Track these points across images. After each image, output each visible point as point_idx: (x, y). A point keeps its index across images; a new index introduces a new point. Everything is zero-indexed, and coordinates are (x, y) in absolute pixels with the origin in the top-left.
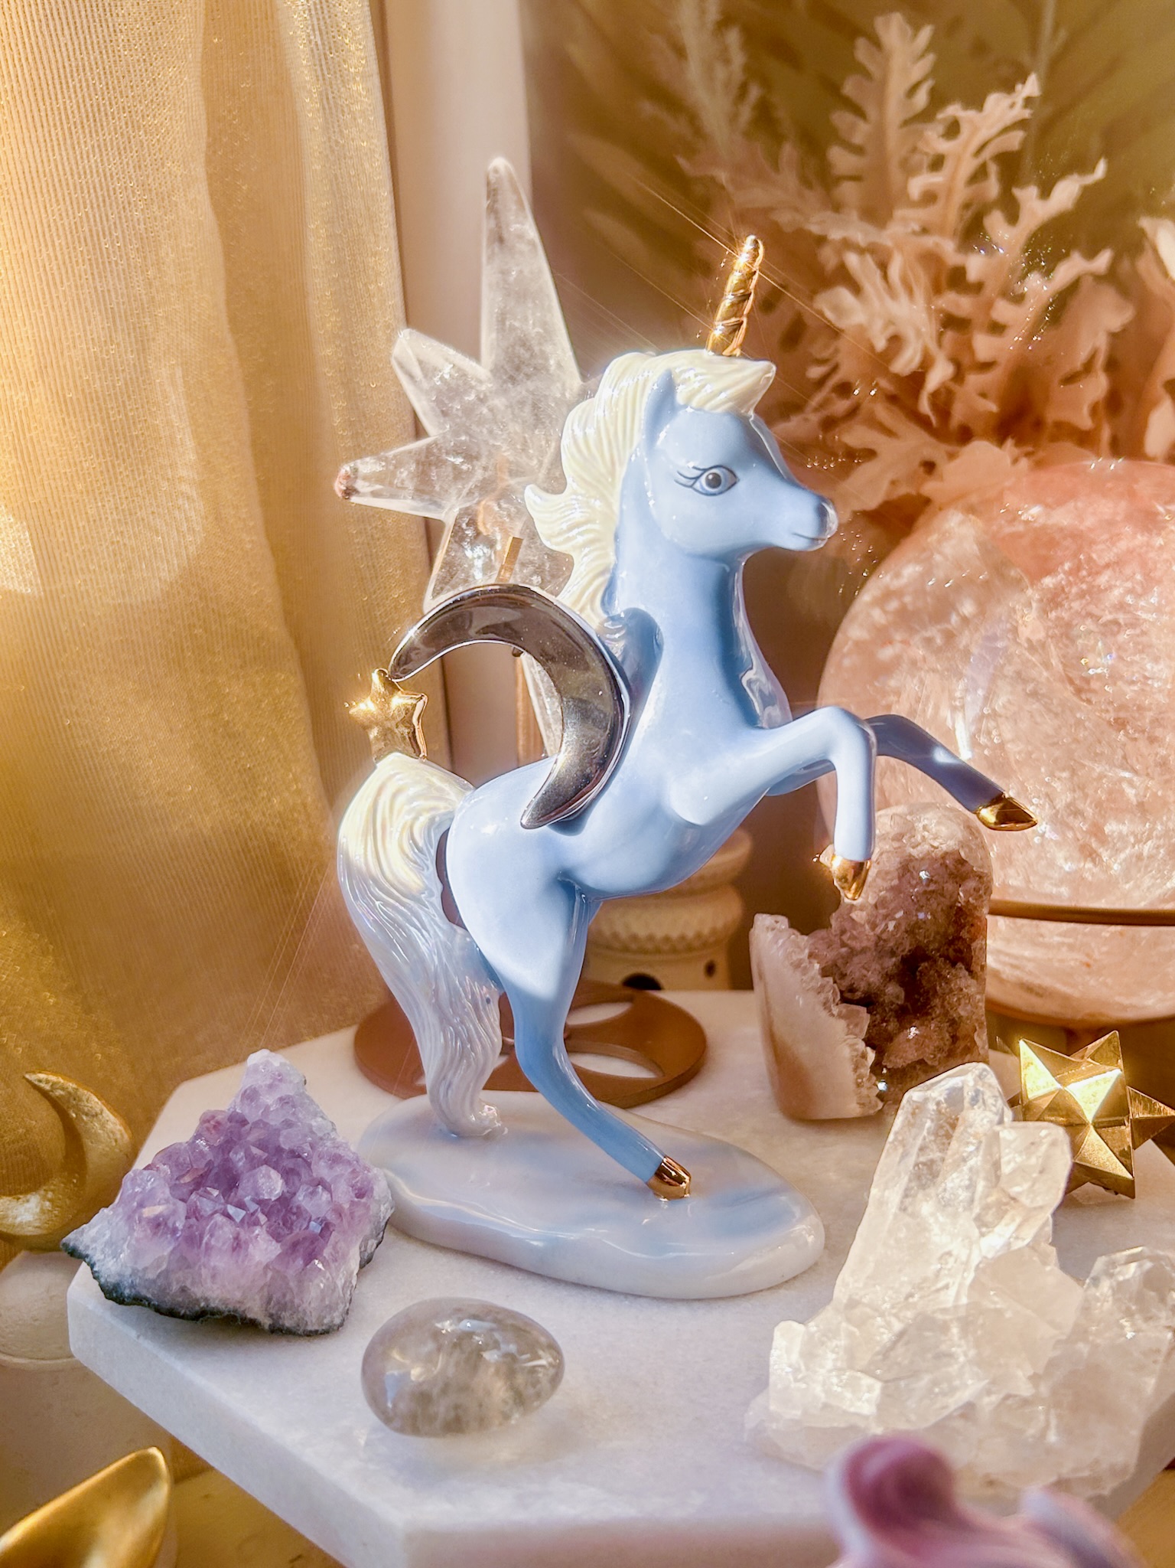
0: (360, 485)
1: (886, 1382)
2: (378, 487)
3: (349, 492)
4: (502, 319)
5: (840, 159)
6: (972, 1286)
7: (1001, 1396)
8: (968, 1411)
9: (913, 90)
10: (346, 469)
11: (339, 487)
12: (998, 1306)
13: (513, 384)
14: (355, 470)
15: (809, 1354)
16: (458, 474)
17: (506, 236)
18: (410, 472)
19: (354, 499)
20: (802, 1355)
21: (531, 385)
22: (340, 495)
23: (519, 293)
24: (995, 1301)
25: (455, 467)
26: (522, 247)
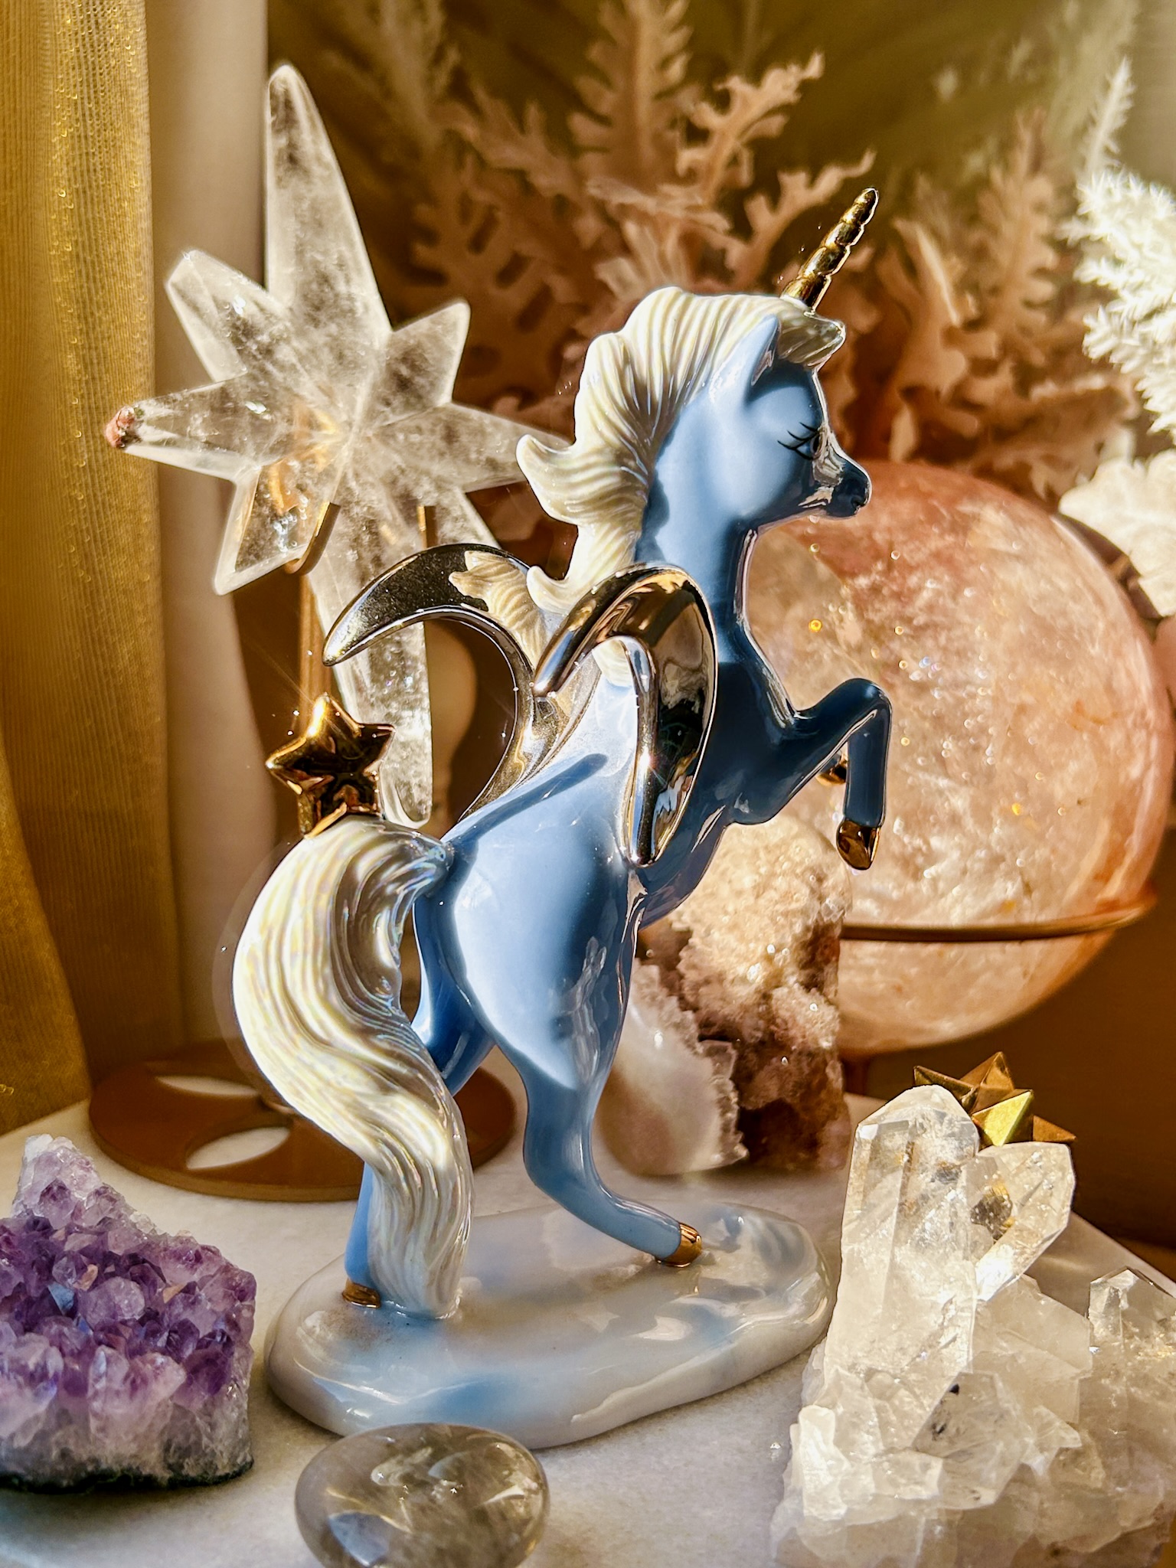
0: (145, 431)
1: (947, 1457)
2: (168, 435)
3: (129, 438)
4: (300, 252)
5: (582, 126)
6: (975, 1333)
7: (1055, 1452)
8: (1023, 1475)
9: (665, 63)
10: (126, 411)
11: (111, 431)
12: (1010, 1352)
13: (316, 326)
14: (140, 413)
15: (844, 1441)
16: (259, 426)
17: (298, 154)
18: (204, 420)
19: (132, 450)
20: (838, 1443)
21: (333, 328)
22: (113, 443)
23: (316, 222)
24: (1004, 1348)
25: (253, 415)
26: (316, 170)
